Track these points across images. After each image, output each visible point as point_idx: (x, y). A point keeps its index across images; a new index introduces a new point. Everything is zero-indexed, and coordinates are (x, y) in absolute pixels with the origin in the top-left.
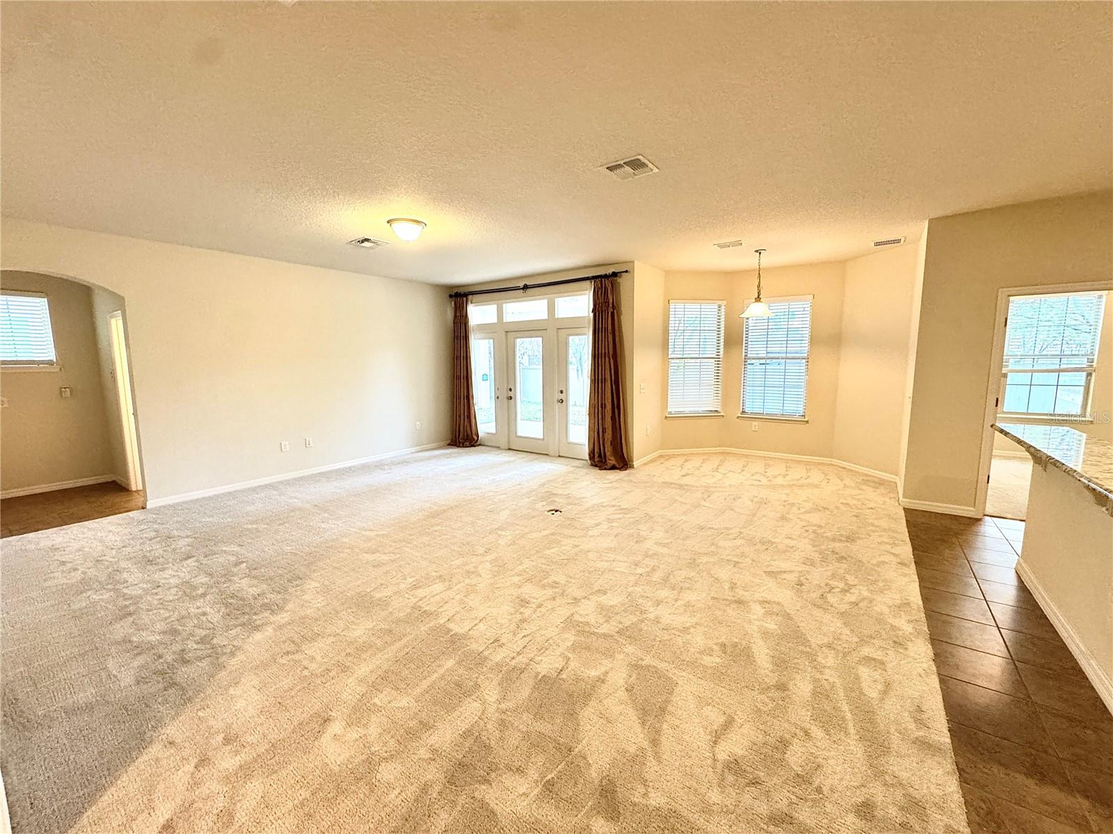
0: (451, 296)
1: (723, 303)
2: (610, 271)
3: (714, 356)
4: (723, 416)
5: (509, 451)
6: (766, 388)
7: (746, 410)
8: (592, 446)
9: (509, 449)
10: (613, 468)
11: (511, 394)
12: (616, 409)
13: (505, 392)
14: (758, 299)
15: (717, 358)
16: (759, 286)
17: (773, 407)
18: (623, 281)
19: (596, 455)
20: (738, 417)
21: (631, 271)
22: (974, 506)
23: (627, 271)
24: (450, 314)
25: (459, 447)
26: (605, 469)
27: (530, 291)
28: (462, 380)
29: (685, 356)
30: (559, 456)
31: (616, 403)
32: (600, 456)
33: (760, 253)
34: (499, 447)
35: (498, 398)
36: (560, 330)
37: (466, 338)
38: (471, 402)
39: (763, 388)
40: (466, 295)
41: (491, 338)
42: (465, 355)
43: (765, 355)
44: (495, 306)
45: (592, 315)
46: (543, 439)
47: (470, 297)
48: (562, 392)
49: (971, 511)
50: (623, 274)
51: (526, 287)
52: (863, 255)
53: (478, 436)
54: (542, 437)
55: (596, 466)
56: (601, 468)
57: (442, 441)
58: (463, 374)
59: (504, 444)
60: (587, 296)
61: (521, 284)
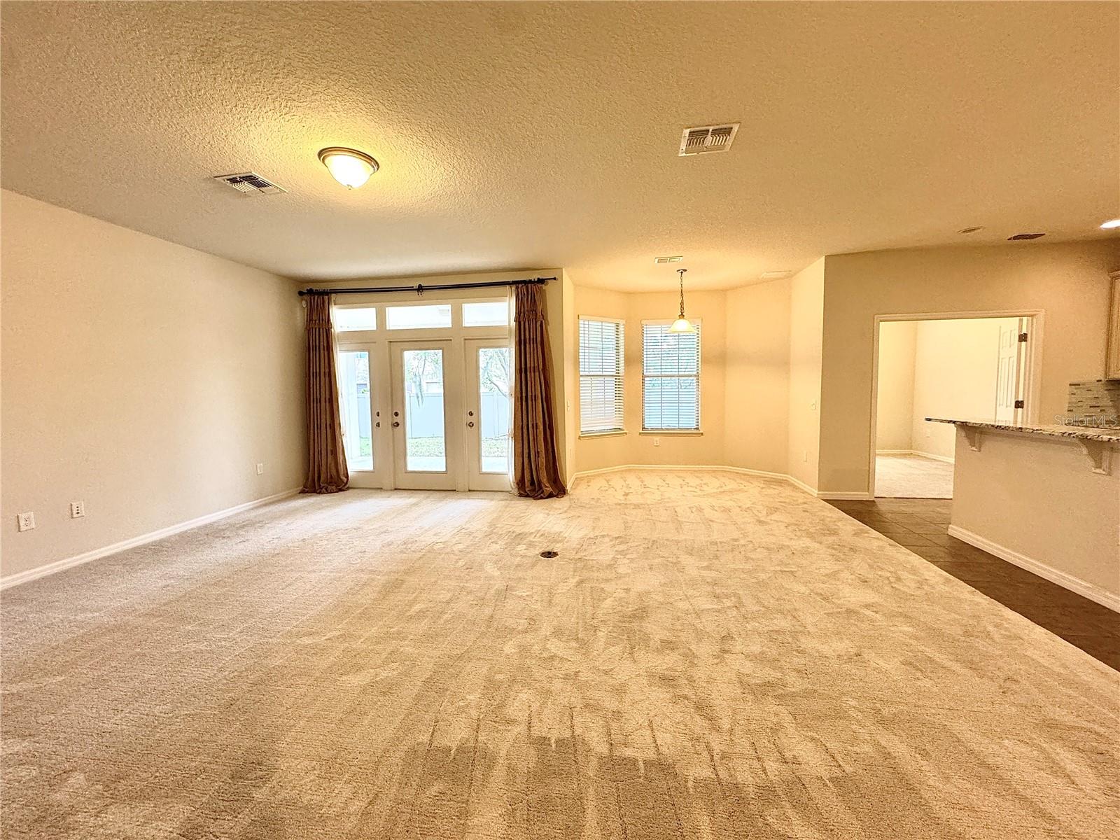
0: (301, 293)
1: (622, 322)
2: (534, 276)
3: (614, 374)
4: (626, 433)
5: (396, 491)
6: (680, 405)
7: (646, 426)
8: (520, 474)
9: (396, 489)
10: (550, 496)
11: (397, 419)
12: (548, 430)
13: (390, 417)
14: (682, 316)
15: (617, 376)
16: (682, 303)
17: (670, 422)
18: (549, 288)
19: (527, 483)
20: (640, 433)
21: (559, 279)
22: (868, 492)
23: (555, 279)
24: (300, 316)
25: (320, 493)
26: (542, 498)
27: (426, 293)
28: (323, 403)
29: (605, 373)
30: (469, 491)
31: (547, 423)
32: (532, 483)
33: (682, 272)
34: (381, 488)
35: (378, 425)
36: (466, 341)
37: (329, 349)
38: (337, 433)
39: (677, 405)
40: (328, 293)
41: (363, 350)
42: (327, 370)
43: (677, 373)
44: (373, 310)
45: (513, 324)
46: (446, 473)
47: (333, 296)
48: (471, 414)
49: (866, 495)
50: (549, 281)
51: (420, 289)
52: (741, 286)
53: (347, 477)
54: (444, 470)
55: (527, 496)
56: (535, 498)
57: (290, 489)
58: (325, 394)
59: (388, 482)
60: (507, 304)
61: (415, 285)
